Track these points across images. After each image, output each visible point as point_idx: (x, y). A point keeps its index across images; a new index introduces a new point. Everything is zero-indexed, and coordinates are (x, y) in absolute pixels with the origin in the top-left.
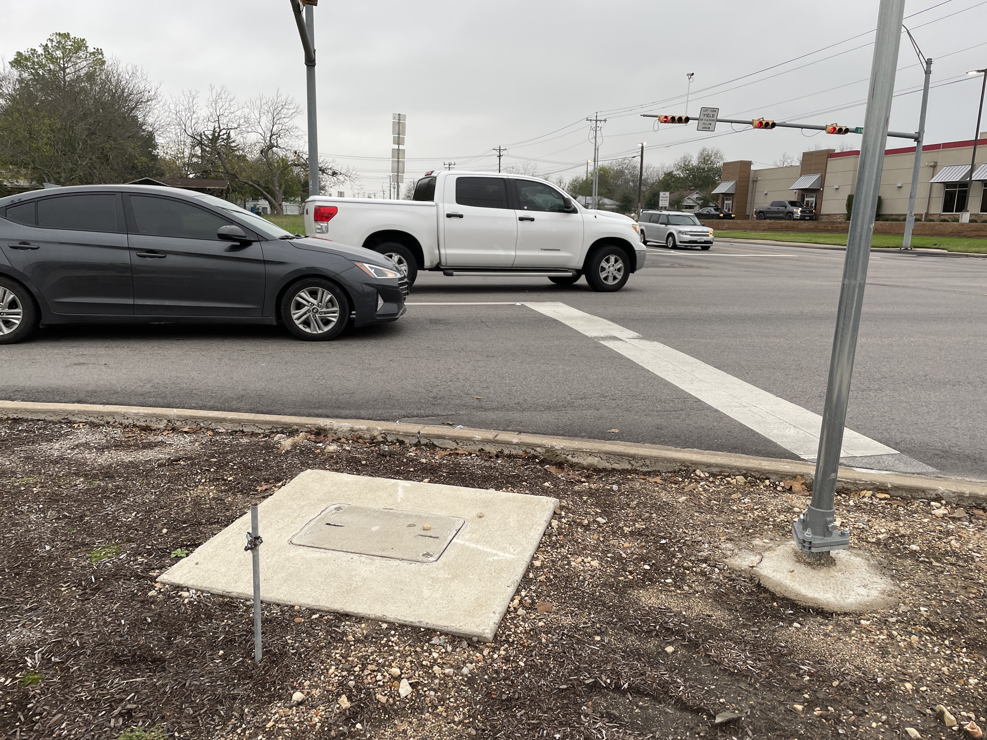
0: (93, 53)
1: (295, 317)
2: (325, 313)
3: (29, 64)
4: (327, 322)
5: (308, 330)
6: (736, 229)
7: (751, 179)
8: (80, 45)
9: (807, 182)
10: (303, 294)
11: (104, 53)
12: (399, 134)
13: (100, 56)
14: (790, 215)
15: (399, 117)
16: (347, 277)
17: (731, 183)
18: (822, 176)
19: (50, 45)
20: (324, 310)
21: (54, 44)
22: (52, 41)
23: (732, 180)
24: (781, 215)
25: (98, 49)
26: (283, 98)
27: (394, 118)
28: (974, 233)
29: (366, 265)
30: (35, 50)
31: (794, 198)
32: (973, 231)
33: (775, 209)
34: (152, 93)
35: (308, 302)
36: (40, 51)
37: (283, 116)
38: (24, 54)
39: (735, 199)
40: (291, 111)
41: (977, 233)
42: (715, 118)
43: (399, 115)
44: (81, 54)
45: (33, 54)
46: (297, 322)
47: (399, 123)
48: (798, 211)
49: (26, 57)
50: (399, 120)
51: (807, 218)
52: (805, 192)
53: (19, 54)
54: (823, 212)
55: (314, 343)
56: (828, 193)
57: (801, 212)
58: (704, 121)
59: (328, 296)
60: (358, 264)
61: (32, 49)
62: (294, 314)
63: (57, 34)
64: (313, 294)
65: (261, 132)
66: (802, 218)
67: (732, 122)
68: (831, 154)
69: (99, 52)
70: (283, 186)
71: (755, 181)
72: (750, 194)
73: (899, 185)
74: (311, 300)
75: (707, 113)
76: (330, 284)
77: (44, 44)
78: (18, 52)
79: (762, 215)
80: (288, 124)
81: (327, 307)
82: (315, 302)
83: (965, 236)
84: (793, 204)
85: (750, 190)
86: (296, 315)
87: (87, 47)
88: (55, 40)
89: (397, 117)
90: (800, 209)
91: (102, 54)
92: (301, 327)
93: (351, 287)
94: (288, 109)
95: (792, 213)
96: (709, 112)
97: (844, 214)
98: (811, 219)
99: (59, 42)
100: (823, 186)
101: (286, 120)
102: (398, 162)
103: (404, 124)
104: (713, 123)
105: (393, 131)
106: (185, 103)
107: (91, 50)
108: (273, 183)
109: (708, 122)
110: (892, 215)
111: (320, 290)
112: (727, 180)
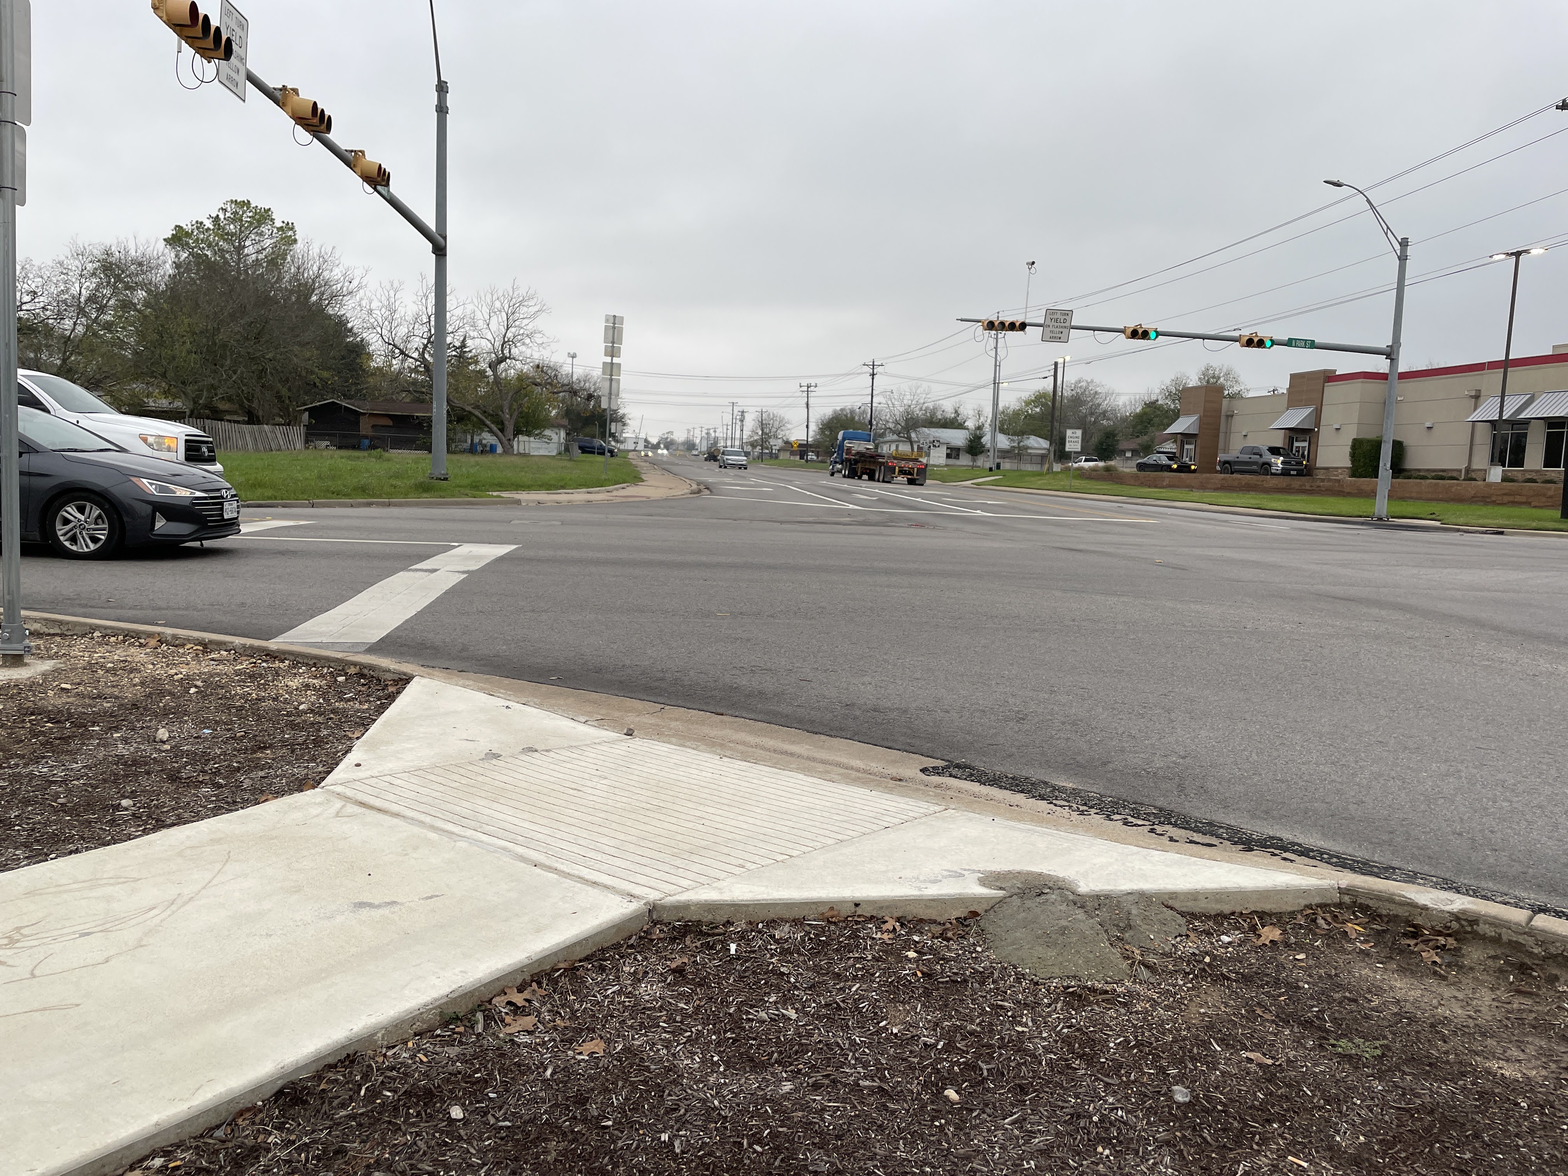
0: (280, 229)
1: (59, 533)
2: (94, 530)
3: (191, 241)
4: (95, 540)
5: (74, 548)
6: (1178, 487)
7: (1223, 413)
8: (263, 217)
9: (1295, 418)
10: (69, 509)
11: (296, 228)
12: (613, 343)
13: (290, 233)
14: (1266, 468)
15: (614, 320)
16: (118, 490)
17: (1193, 419)
18: (1316, 409)
19: (222, 216)
20: (93, 526)
21: (228, 215)
22: (225, 210)
23: (1194, 413)
24: (1255, 467)
25: (288, 223)
26: (522, 291)
27: (607, 321)
28: (1506, 499)
29: (145, 481)
30: (201, 223)
31: (1279, 443)
32: (1505, 494)
33: (1245, 457)
34: (355, 283)
35: (76, 518)
36: (208, 224)
37: (522, 316)
38: (185, 227)
39: (1199, 441)
40: (533, 310)
41: (1511, 498)
42: (1067, 324)
43: (615, 316)
44: (265, 229)
45: (198, 228)
46: (62, 538)
47: (614, 328)
48: (1278, 462)
49: (187, 232)
50: (614, 323)
51: (1292, 472)
52: (1294, 433)
53: (178, 228)
54: (1320, 463)
55: (81, 562)
56: (1325, 435)
57: (1282, 463)
58: (1051, 329)
59: (96, 512)
60: (133, 479)
61: (197, 222)
62: (60, 530)
63: (232, 201)
64: (81, 510)
65: (490, 337)
66: (1285, 473)
67: (1094, 329)
68: (1330, 377)
69: (290, 227)
70: (516, 413)
71: (1230, 416)
72: (1222, 436)
73: (1428, 424)
74: (79, 515)
75: (1055, 317)
76: (97, 499)
77: (214, 215)
78: (177, 226)
79: (1229, 467)
80: (528, 327)
81: (96, 523)
82: (82, 518)
83: (1494, 503)
84: (1274, 451)
85: (1222, 428)
86: (61, 530)
87: (272, 220)
88: (229, 209)
89: (612, 320)
90: (1282, 458)
91: (292, 229)
92: (67, 544)
93: (121, 503)
94: (528, 307)
95: (1269, 465)
96: (1059, 316)
97: (1347, 468)
98: (1300, 474)
99: (235, 213)
100: (1318, 425)
101: (526, 322)
102: (611, 380)
103: (621, 330)
104: (1065, 331)
105: (606, 338)
106: (383, 298)
107: (278, 224)
108: (501, 408)
109: (1058, 330)
110: (1419, 470)
111: (88, 505)
112: (1188, 414)
